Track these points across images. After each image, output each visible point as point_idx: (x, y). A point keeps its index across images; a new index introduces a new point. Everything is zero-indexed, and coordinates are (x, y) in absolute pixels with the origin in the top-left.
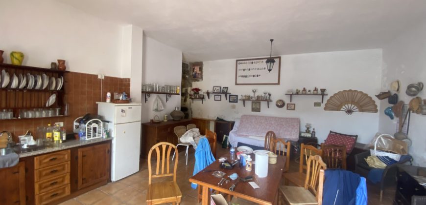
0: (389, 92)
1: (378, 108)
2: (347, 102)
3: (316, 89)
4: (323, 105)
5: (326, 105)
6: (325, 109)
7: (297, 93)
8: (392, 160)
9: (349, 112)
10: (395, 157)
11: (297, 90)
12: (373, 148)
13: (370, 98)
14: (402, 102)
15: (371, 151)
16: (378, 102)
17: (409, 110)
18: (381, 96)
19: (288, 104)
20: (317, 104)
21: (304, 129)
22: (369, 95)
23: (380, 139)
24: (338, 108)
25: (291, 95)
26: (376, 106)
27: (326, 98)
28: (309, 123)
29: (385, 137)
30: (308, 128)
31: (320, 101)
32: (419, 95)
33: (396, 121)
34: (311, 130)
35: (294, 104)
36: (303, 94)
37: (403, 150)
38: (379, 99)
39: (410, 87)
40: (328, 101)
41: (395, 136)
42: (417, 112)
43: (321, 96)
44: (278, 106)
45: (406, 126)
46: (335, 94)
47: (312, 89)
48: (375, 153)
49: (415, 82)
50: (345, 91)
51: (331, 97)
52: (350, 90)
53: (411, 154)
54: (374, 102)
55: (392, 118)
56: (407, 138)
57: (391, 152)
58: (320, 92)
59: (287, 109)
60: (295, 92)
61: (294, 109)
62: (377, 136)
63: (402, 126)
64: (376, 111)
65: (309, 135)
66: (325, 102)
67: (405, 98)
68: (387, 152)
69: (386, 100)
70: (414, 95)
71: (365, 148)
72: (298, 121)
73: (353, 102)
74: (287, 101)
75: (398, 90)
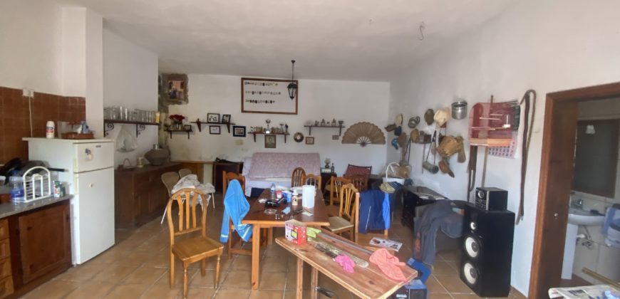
0: (394, 125)
1: (386, 140)
2: (361, 135)
3: (334, 121)
4: (341, 138)
5: (344, 137)
6: (343, 142)
7: (316, 125)
8: (399, 184)
9: (363, 144)
10: (401, 181)
11: (316, 122)
12: (384, 176)
13: (380, 130)
14: (405, 134)
15: (384, 178)
16: (386, 134)
17: (410, 140)
18: (389, 128)
19: (306, 138)
20: (335, 137)
21: (323, 165)
22: (379, 127)
23: (390, 168)
24: (354, 141)
25: (310, 127)
26: (384, 138)
27: (344, 130)
28: (328, 158)
29: (394, 165)
30: (327, 164)
31: (338, 133)
32: (417, 127)
33: (399, 151)
34: (330, 165)
35: (313, 138)
36: (322, 126)
37: (407, 175)
38: (388, 131)
39: (411, 120)
40: (345, 133)
41: (400, 163)
42: (416, 142)
43: (339, 129)
44: (296, 140)
45: (407, 155)
46: (351, 127)
47: (331, 121)
48: (387, 180)
49: (414, 116)
50: (360, 123)
51: (348, 130)
52: (364, 123)
53: (412, 178)
54: (383, 134)
55: (397, 148)
56: (408, 165)
57: (398, 178)
58: (338, 124)
59: (306, 143)
60: (314, 124)
61: (313, 143)
62: (387, 165)
63: (404, 154)
64: (384, 143)
65: (329, 171)
66: (343, 134)
67: (407, 130)
68: (395, 177)
69: (393, 132)
70: (413, 127)
71: (378, 178)
72: (317, 155)
73: (366, 135)
74: (306, 134)
75: (402, 123)
